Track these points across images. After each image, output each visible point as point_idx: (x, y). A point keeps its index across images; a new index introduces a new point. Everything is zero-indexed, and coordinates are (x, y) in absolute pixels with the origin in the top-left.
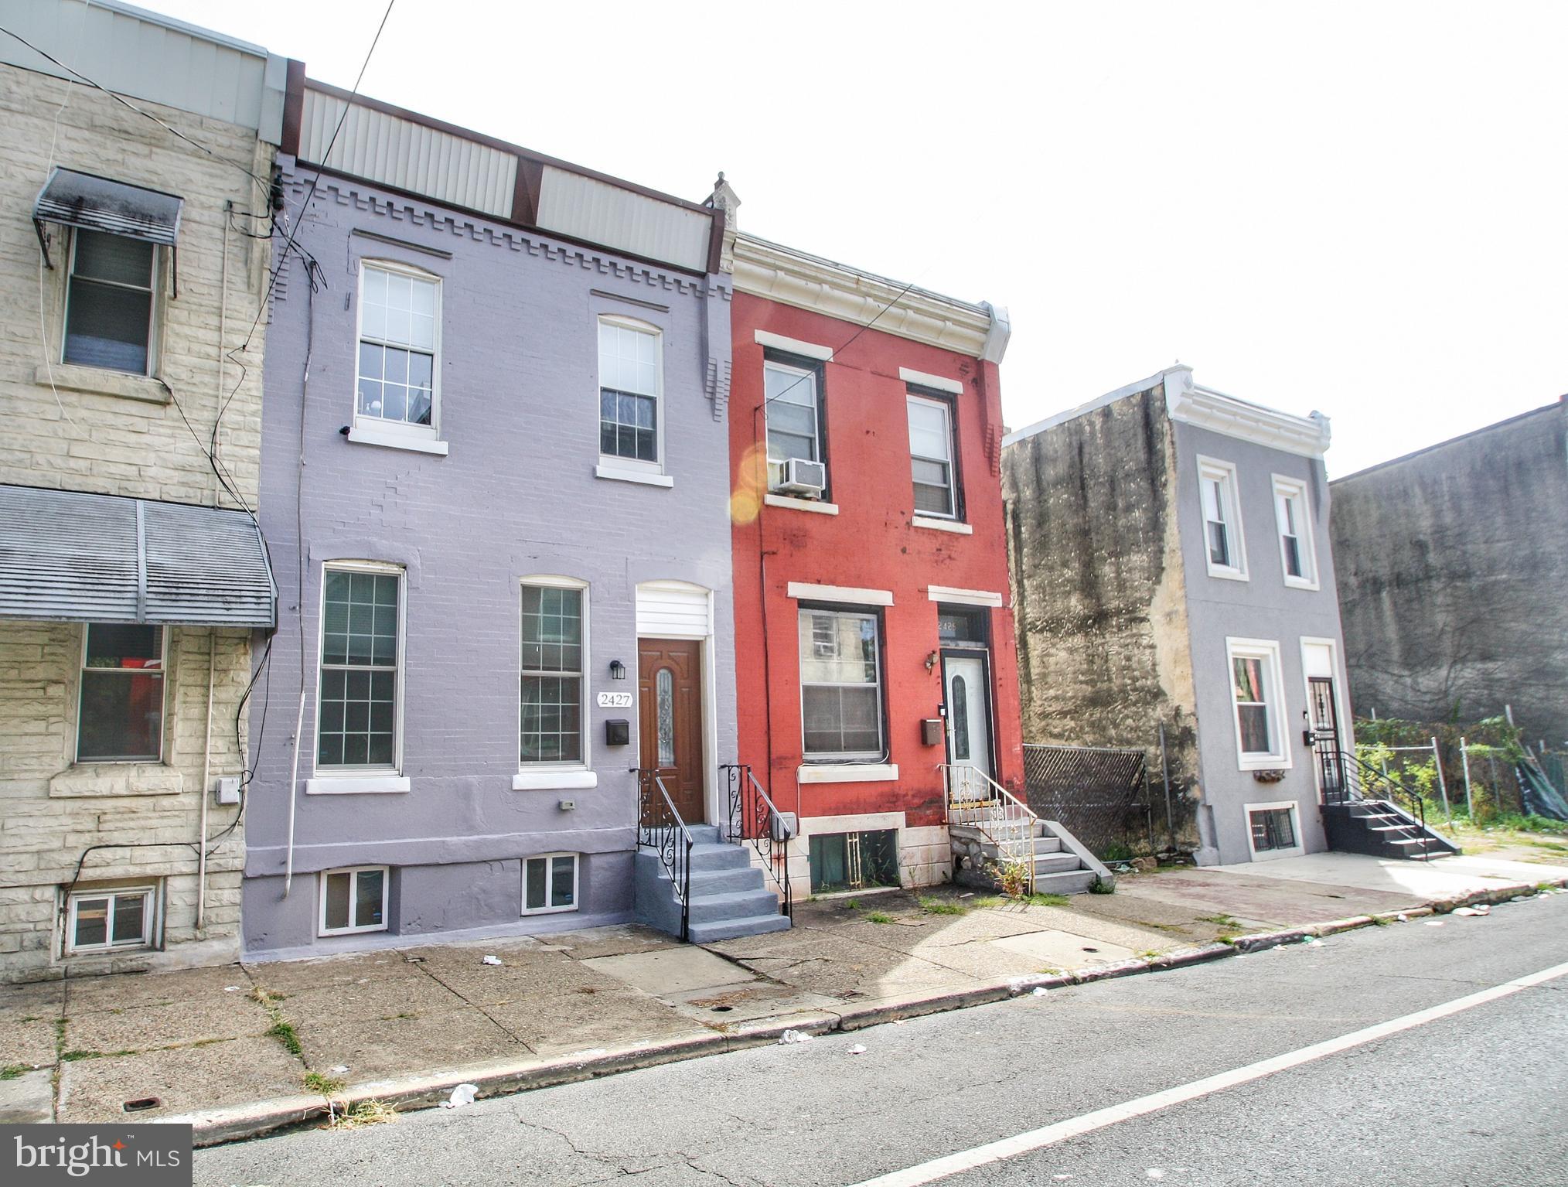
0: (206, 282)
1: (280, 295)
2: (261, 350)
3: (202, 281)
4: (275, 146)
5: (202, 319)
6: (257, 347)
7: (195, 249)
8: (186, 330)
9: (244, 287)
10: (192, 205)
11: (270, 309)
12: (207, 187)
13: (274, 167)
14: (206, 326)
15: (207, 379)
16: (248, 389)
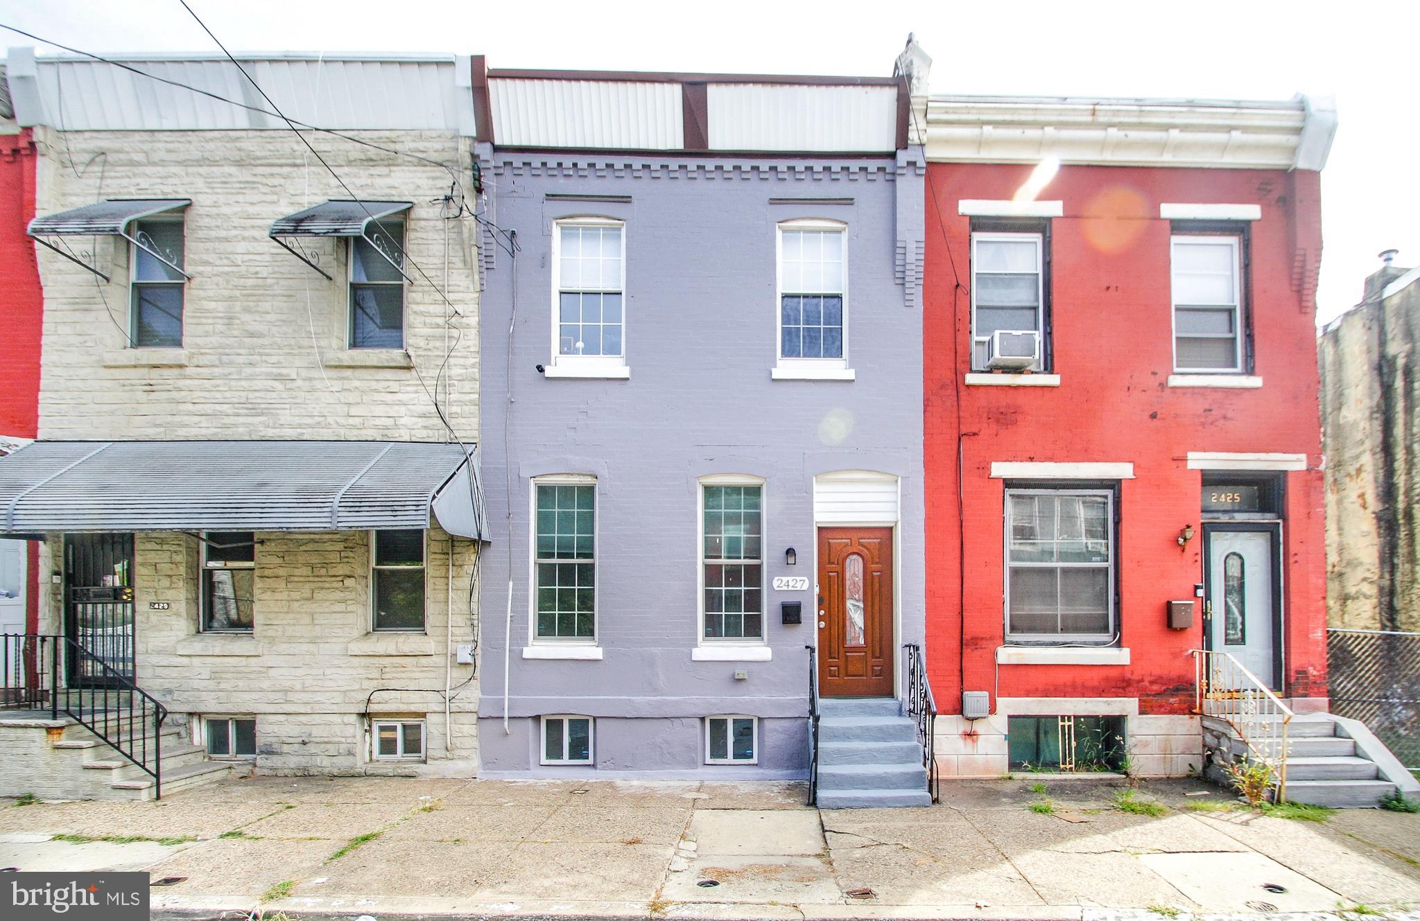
0: (434, 266)
1: (490, 266)
2: (476, 314)
3: (431, 266)
4: (472, 137)
5: (432, 297)
6: (473, 312)
7: (425, 242)
8: (421, 308)
9: (461, 265)
10: (422, 207)
11: (481, 279)
12: (431, 189)
13: (474, 157)
14: (435, 302)
15: (438, 344)
16: (468, 347)
